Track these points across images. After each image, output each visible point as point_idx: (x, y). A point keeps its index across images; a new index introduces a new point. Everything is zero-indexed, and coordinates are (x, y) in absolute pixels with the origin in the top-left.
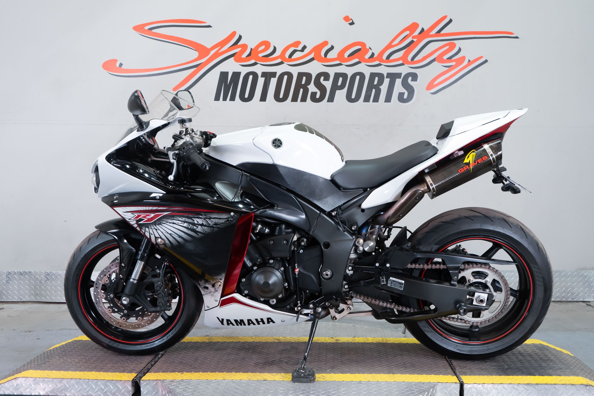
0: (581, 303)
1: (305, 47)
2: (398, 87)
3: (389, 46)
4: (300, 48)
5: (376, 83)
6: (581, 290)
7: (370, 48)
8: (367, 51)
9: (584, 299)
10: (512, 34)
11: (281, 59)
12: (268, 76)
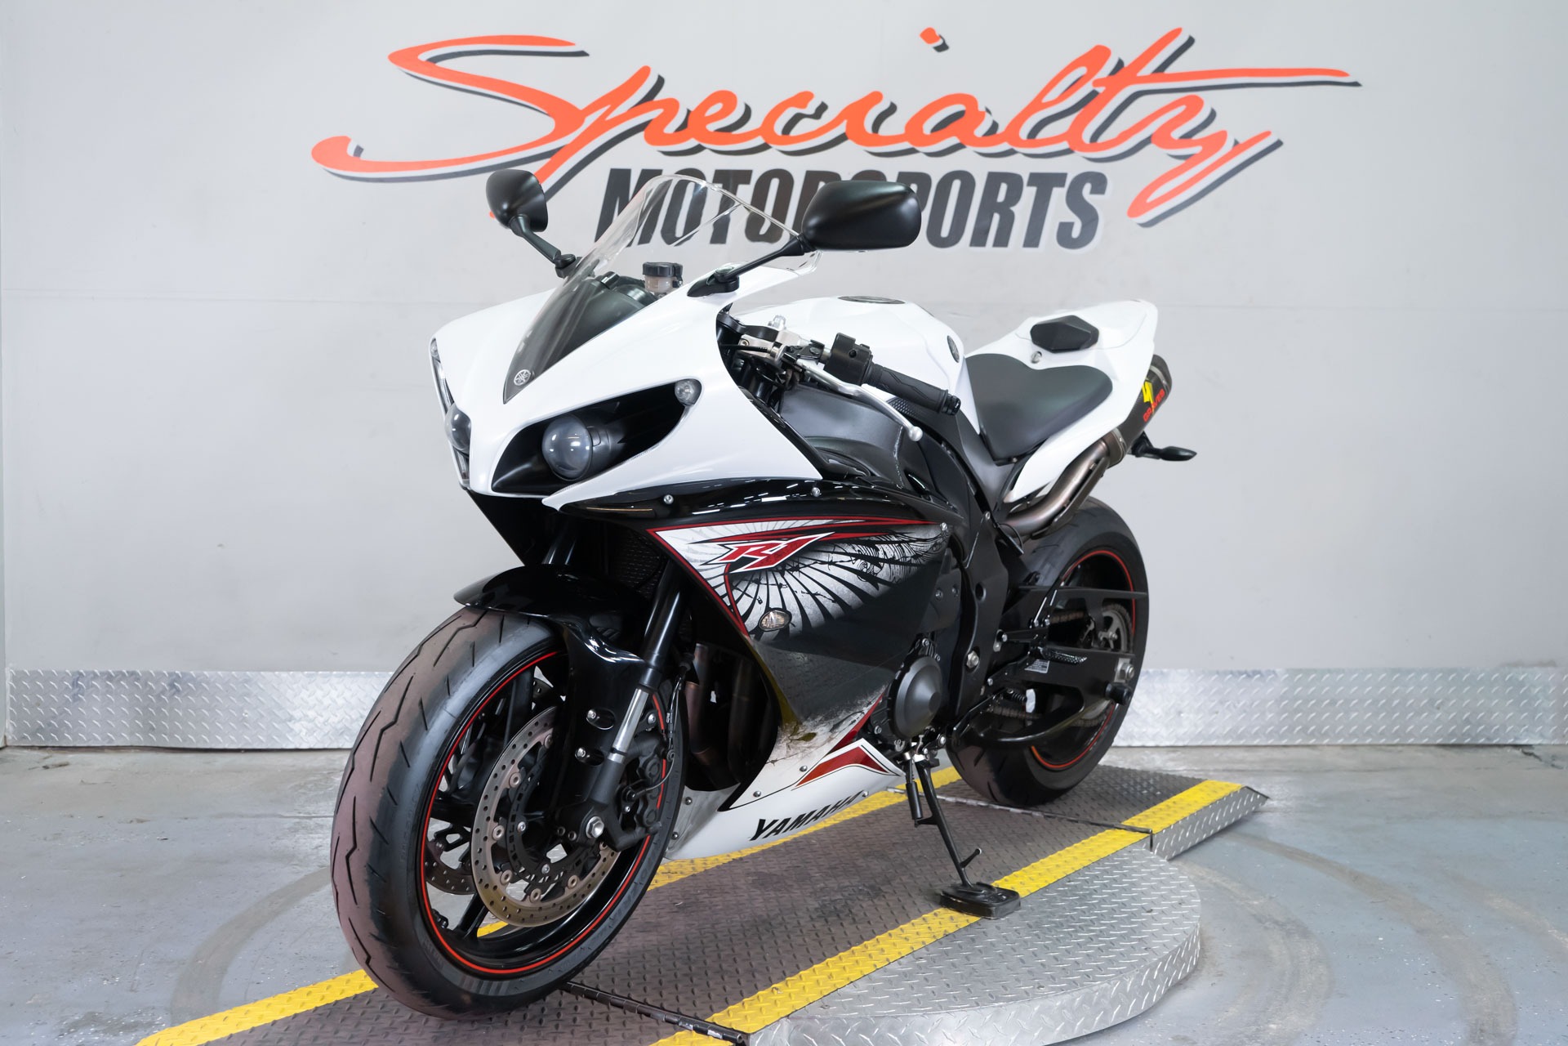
0: (1509, 750)
1: (822, 108)
2: (1058, 209)
3: (1036, 105)
4: (811, 109)
5: (1001, 197)
6: (1511, 717)
7: (988, 111)
8: (980, 117)
9: (1516, 738)
10: (1343, 74)
11: (764, 138)
12: (730, 179)
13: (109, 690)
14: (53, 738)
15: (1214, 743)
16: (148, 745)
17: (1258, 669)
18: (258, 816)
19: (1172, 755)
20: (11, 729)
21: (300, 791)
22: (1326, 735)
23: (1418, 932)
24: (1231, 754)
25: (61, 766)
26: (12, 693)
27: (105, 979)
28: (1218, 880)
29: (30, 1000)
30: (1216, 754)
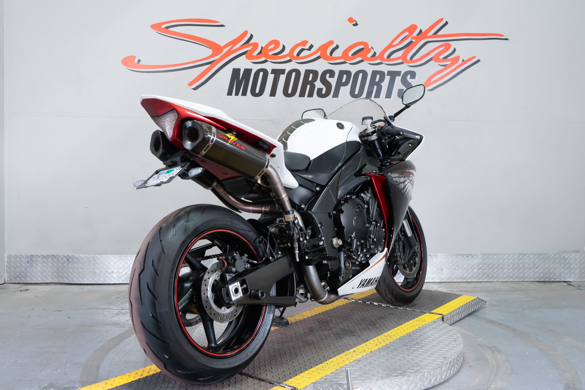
0: (562, 283)
1: (311, 46)
2: (398, 84)
3: (390, 46)
4: (307, 47)
5: (377, 80)
6: (563, 271)
7: (372, 48)
8: (369, 50)
9: (565, 279)
10: (502, 36)
11: (290, 57)
12: (277, 73)
13: (44, 262)
14: (22, 280)
15: (455, 281)
16: (59, 282)
17: (471, 253)
18: (103, 309)
19: (440, 285)
20: (7, 276)
21: (118, 299)
22: (496, 278)
23: (540, 350)
24: (461, 285)
25: (26, 290)
26: (7, 263)
27: (54, 370)
28: (464, 332)
29: (27, 378)
30: (456, 285)
